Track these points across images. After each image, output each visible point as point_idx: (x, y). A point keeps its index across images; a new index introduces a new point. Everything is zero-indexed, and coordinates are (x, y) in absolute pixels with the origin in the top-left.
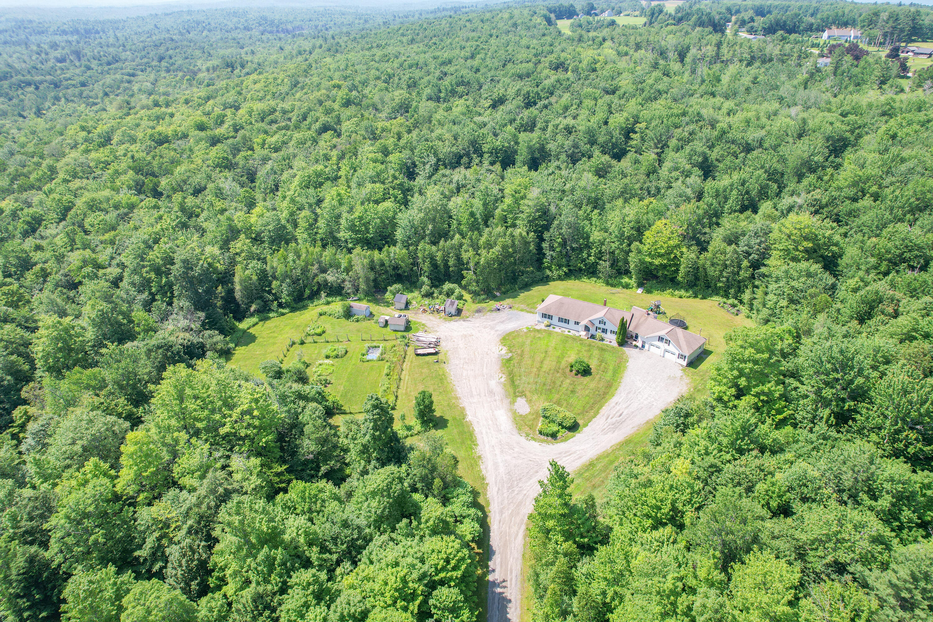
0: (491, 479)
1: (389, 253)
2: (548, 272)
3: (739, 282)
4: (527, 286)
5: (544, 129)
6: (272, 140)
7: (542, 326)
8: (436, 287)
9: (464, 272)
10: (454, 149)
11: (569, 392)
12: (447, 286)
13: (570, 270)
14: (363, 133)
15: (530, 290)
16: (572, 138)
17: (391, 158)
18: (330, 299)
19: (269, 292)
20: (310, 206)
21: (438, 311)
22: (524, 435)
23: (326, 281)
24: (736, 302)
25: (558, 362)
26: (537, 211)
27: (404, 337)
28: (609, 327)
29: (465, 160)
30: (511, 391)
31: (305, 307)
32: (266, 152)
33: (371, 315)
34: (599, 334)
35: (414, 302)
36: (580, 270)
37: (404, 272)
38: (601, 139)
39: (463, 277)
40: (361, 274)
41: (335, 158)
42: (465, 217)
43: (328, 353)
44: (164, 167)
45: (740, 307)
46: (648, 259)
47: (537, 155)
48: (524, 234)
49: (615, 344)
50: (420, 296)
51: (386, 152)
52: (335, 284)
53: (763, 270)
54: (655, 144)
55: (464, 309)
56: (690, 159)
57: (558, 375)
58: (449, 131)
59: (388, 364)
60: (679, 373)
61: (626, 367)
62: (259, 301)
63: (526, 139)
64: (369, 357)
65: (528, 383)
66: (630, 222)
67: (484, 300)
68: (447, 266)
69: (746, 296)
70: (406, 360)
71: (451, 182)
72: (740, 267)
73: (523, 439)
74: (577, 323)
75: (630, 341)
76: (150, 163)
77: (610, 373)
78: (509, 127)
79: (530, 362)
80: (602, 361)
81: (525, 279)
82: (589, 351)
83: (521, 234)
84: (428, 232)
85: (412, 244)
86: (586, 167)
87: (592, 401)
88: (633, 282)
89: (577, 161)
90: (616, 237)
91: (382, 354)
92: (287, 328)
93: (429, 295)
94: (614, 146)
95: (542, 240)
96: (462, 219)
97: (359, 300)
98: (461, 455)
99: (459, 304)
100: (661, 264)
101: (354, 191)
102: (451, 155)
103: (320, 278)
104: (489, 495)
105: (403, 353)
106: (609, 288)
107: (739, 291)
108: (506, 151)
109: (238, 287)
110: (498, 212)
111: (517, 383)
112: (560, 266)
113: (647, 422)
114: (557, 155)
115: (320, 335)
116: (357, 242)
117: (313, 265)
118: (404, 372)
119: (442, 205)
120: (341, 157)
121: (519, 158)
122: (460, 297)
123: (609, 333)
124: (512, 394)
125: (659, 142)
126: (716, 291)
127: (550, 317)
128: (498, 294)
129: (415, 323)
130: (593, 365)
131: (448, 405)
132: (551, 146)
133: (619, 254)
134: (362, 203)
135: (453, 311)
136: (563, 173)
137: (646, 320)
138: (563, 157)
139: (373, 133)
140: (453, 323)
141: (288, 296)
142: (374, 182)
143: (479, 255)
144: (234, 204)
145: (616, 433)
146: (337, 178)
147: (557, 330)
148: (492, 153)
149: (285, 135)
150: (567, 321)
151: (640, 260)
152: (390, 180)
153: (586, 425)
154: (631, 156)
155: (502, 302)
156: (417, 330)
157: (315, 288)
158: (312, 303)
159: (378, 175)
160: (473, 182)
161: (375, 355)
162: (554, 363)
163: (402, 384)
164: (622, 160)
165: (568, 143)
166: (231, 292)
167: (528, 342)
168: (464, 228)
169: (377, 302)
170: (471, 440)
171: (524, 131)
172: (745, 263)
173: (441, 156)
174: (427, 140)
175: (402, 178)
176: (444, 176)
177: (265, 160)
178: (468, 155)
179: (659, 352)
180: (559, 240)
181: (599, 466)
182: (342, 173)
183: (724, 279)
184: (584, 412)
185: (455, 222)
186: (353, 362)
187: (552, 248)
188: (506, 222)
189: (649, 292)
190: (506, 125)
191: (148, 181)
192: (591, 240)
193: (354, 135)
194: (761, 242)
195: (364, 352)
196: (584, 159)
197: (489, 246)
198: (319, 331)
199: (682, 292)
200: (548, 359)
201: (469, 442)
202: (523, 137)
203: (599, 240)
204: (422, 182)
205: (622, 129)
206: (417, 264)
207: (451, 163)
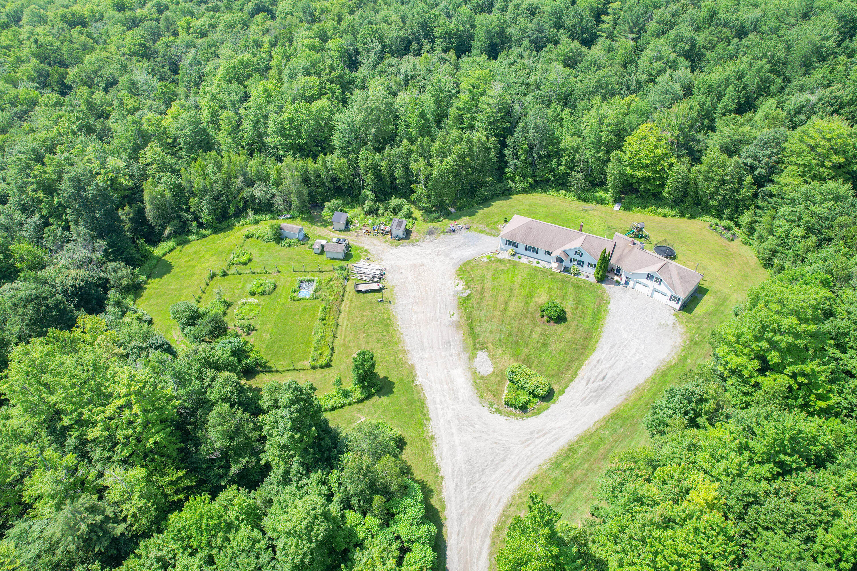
0: (446, 471)
1: (325, 162)
2: (511, 184)
3: (737, 201)
4: (486, 201)
5: (503, 10)
6: (197, 23)
7: (505, 255)
8: (382, 201)
9: (414, 186)
10: (402, 33)
11: (540, 345)
12: (394, 201)
13: (535, 181)
14: (301, 15)
15: (489, 206)
16: (536, 20)
17: (330, 44)
18: (258, 217)
19: (187, 210)
20: (234, 104)
21: (383, 233)
22: (486, 405)
23: (252, 196)
24: (731, 224)
25: (527, 304)
26: (500, 110)
27: (342, 268)
28: (586, 258)
29: (414, 46)
30: (470, 342)
31: (230, 227)
32: (190, 38)
33: (306, 238)
34: (574, 266)
35: (355, 221)
36: (548, 180)
37: (344, 184)
38: (569, 23)
39: (412, 191)
40: (293, 189)
41: (267, 45)
42: (414, 119)
43: (254, 289)
44: (74, 54)
45: (736, 230)
46: (629, 171)
47: (496, 40)
48: (484, 139)
49: (593, 279)
50: (363, 213)
51: (324, 38)
52: (264, 200)
53: (770, 187)
54: (630, 28)
55: (414, 230)
56: (675, 46)
57: (526, 321)
58: (397, 11)
59: (323, 304)
60: (671, 319)
61: (607, 311)
62: (176, 222)
63: (485, 22)
64: (301, 294)
65: (491, 332)
66: (609, 125)
67: (436, 218)
68: (393, 178)
69: (746, 218)
70: (345, 299)
71: (398, 72)
72: (740, 184)
73: (485, 411)
74: (548, 253)
75: (610, 276)
76: (59, 49)
77: (589, 319)
78: (464, 7)
79: (492, 303)
80: (578, 302)
81: (484, 191)
82: (562, 288)
83: (480, 140)
84: (370, 137)
85: (352, 151)
86: (553, 55)
87: (568, 358)
88: (609, 196)
89: (542, 48)
90: (593, 143)
91: (316, 291)
92: (209, 254)
93: (373, 212)
94: (584, 30)
95: (504, 145)
96: (410, 120)
97: (293, 217)
98: (408, 435)
99: (407, 223)
100: (645, 177)
101: (285, 85)
102: (398, 40)
103: (246, 192)
104: (445, 493)
105: (341, 289)
106: (581, 203)
107: (736, 211)
108: (460, 36)
109: (148, 206)
110: (452, 111)
111: (477, 330)
112: (524, 177)
113: (637, 389)
114: (519, 41)
115: (245, 264)
116: (288, 148)
117: (237, 177)
118: (342, 315)
119: (387, 103)
120: (274, 45)
121: (476, 45)
122: (409, 216)
123: (586, 265)
124: (471, 345)
125: (635, 26)
126: (707, 210)
127: (516, 245)
128: (453, 210)
129: (357, 248)
130: (568, 307)
131: (395, 362)
132: (512, 30)
133: (593, 163)
134: (293, 101)
135: (401, 233)
136: (526, 62)
137: (631, 251)
138: (526, 43)
139: (312, 15)
140: (400, 248)
141: (209, 214)
142: (309, 74)
143: (430, 165)
144: (149, 102)
145: (599, 404)
146: (268, 68)
147: (524, 260)
148: (444, 38)
149: (213, 17)
150: (536, 250)
151: (620, 171)
152: (327, 71)
153: (562, 392)
154: (602, 43)
155: (457, 221)
156: (359, 257)
157: (241, 205)
158: (238, 221)
159: (313, 65)
160: (423, 73)
161: (307, 292)
162: (521, 305)
163: (339, 331)
164: (593, 47)
165: (532, 27)
166: (141, 211)
167: (489, 276)
168: (413, 132)
169: (313, 220)
170: (421, 412)
171: (481, 12)
172: (749, 179)
173: (387, 42)
174: (370, 23)
175: (341, 69)
176: (390, 65)
177: (188, 46)
178: (417, 40)
179: (646, 291)
180: (525, 146)
181: (581, 452)
182: (273, 63)
183: (720, 197)
184: (559, 374)
185: (402, 123)
186: (283, 301)
187: (516, 156)
188: (462, 123)
189: (628, 209)
190: (460, 5)
191: (54, 72)
192: (562, 145)
193: (289, 17)
194: (772, 153)
195: (296, 287)
196: (550, 45)
197: (443, 154)
198: (244, 259)
199: (667, 210)
200: (514, 299)
201: (420, 416)
202: (480, 19)
203: (572, 147)
204: (366, 73)
205: (592, 9)
206: (359, 175)
207: (398, 50)
